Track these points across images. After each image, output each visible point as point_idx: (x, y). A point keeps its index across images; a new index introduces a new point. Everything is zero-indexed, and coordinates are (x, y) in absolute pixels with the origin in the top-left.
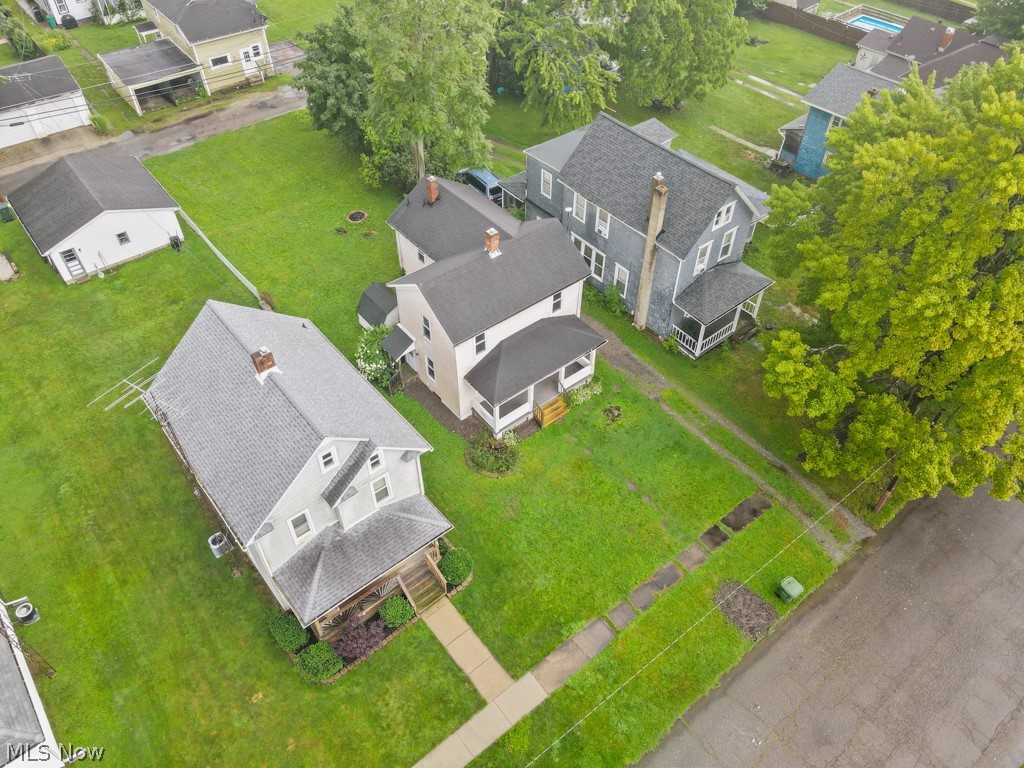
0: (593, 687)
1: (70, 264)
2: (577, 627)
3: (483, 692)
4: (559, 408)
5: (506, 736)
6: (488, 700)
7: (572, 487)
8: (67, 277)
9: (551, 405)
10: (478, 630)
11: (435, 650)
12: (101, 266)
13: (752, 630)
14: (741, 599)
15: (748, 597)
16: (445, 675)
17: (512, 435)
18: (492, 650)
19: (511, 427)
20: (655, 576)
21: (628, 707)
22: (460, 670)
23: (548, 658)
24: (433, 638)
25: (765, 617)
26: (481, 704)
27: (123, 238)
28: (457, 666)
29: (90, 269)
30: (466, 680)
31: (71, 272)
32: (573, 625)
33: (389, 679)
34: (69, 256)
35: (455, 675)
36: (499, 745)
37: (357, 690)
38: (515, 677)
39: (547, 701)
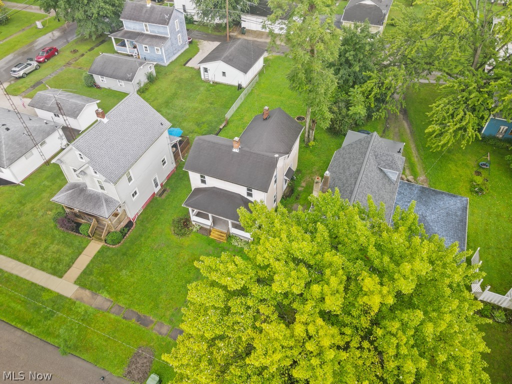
0: (77, 312)
1: (206, 73)
2: (105, 295)
3: (66, 275)
4: (223, 236)
5: (48, 290)
6: (63, 278)
7: (180, 262)
8: (203, 77)
9: (221, 233)
10: (92, 261)
11: (79, 251)
12: (213, 80)
13: (129, 372)
14: (145, 361)
15: (148, 364)
16: (69, 259)
17: (198, 227)
18: (85, 269)
19: (202, 225)
20: (144, 316)
21: (72, 329)
22: (73, 263)
23: (87, 290)
24: (84, 248)
25: (139, 377)
26: (61, 277)
27: (224, 73)
28: (75, 261)
29: (210, 79)
30: (69, 267)
31: (204, 76)
32: (105, 293)
33: (63, 243)
34: (206, 70)
35: (70, 262)
36: (43, 289)
37: (58, 236)
38: (75, 283)
39: (67, 298)
